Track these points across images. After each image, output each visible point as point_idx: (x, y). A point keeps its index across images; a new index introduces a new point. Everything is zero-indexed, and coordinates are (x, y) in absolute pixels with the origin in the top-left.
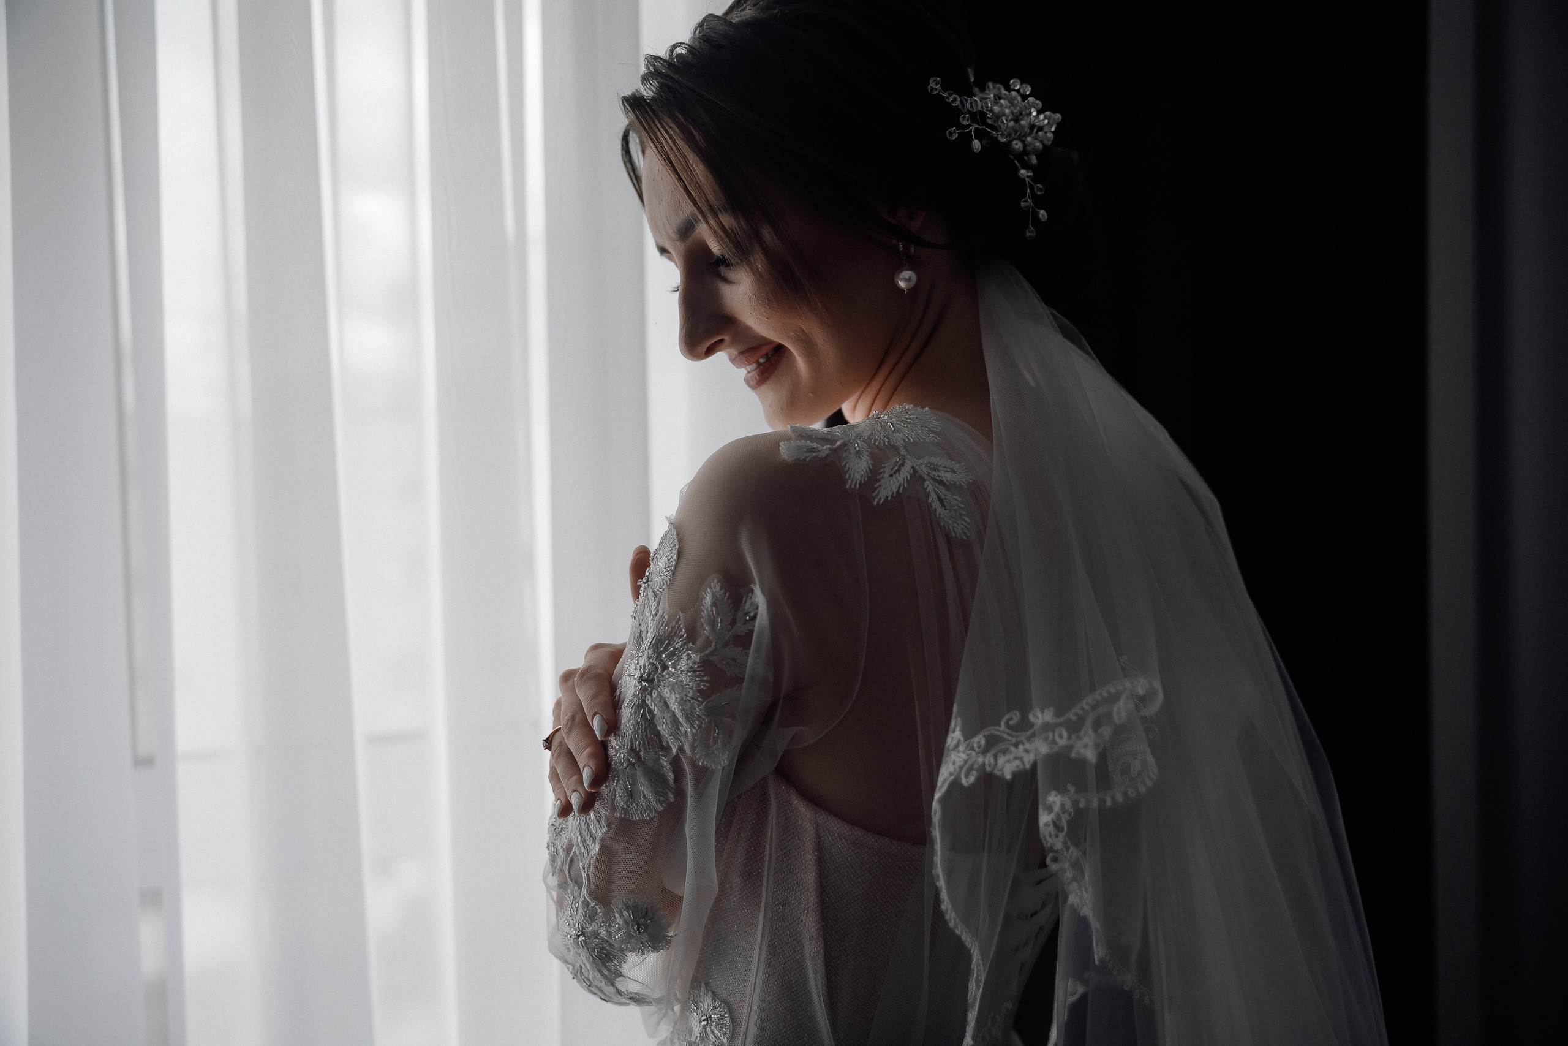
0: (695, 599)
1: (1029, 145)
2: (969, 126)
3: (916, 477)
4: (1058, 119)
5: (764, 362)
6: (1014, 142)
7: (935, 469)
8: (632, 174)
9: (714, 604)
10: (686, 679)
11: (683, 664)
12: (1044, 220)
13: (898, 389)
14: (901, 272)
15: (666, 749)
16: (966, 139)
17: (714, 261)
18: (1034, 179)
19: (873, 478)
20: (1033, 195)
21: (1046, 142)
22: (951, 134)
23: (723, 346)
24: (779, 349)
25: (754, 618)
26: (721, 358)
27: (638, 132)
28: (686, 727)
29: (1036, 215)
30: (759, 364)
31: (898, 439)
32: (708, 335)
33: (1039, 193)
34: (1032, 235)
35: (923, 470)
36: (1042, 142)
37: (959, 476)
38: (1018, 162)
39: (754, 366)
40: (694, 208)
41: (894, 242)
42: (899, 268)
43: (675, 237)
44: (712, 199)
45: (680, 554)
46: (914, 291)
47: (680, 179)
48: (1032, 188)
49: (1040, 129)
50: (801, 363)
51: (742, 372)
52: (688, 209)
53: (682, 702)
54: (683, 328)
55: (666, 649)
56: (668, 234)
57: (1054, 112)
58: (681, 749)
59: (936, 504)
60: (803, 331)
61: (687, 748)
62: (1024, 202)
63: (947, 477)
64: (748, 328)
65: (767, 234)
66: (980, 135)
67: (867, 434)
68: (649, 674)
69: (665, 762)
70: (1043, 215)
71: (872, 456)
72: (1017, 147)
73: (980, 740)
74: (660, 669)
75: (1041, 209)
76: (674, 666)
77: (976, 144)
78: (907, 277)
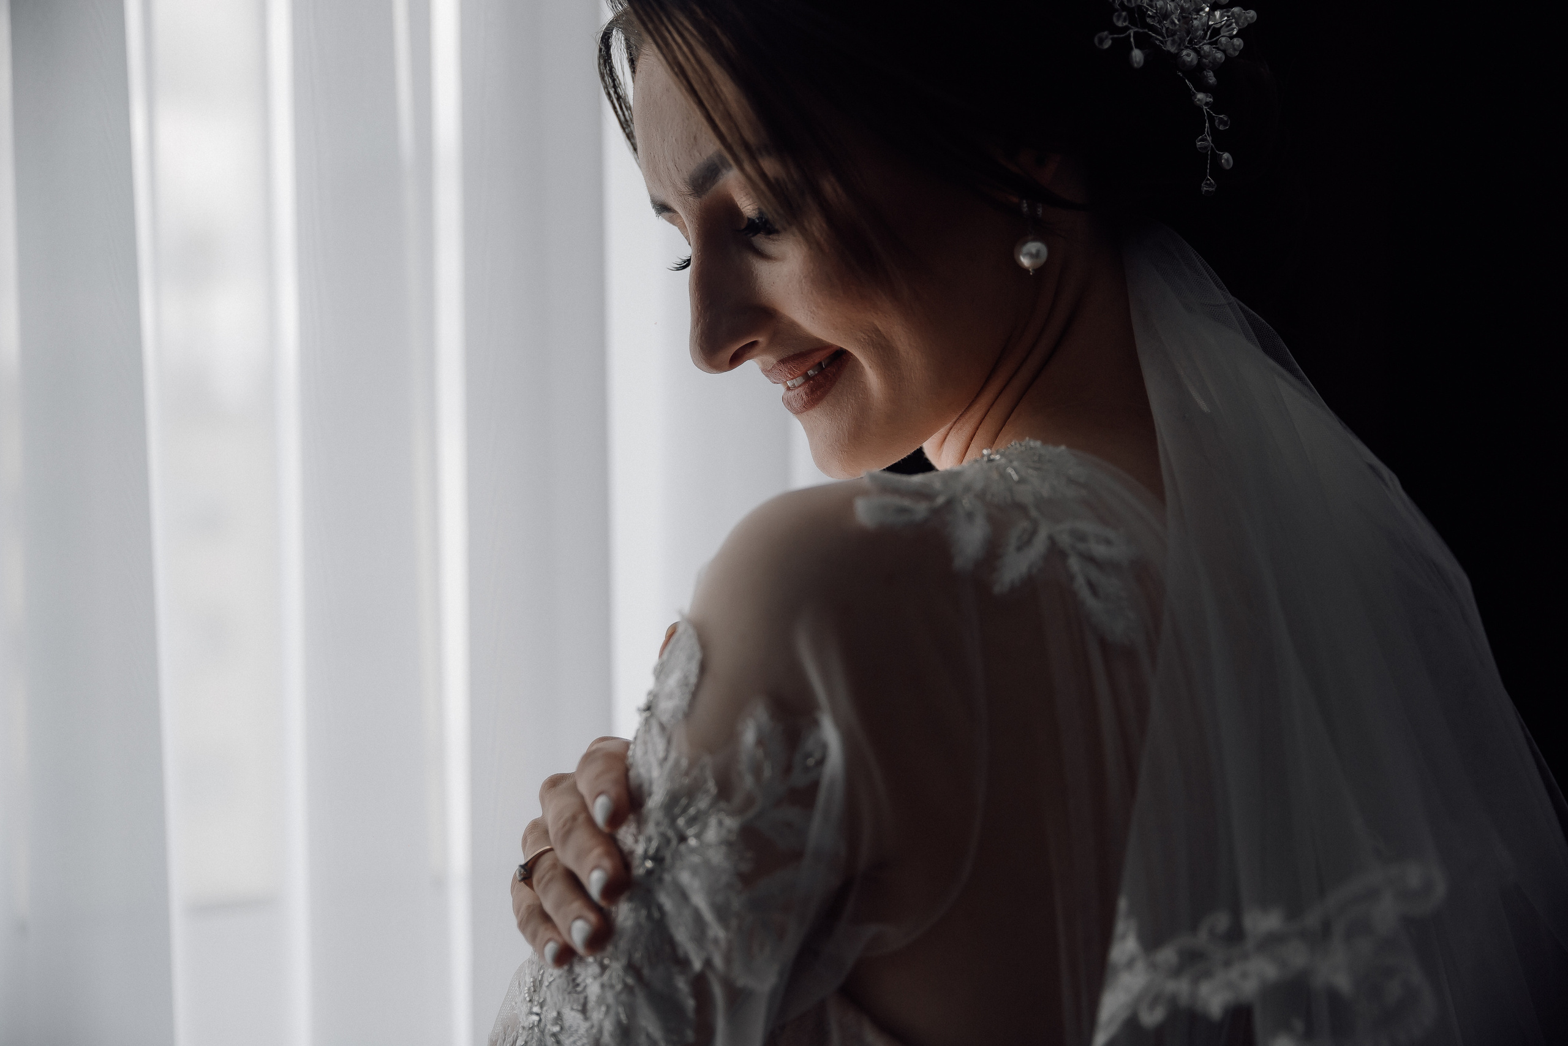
0: (729, 735)
1: (1206, 56)
2: (1126, 29)
3: (1055, 553)
4: (1252, 18)
5: (816, 375)
6: (1184, 53)
7: (1082, 537)
8: (612, 92)
9: (760, 742)
10: (717, 857)
11: (712, 834)
12: (1228, 168)
13: (1013, 414)
14: (1025, 243)
15: (683, 963)
16: (1122, 48)
17: (743, 227)
18: (1214, 106)
19: (992, 553)
20: (1214, 130)
21: (1230, 51)
22: (1101, 41)
23: (756, 351)
24: (839, 358)
25: (821, 762)
26: (751, 368)
27: (625, 31)
28: (717, 931)
29: (1216, 159)
30: (807, 378)
31: (1024, 494)
32: (735, 334)
33: (1221, 128)
34: (1211, 189)
35: (1065, 540)
36: (1224, 51)
37: (1116, 551)
38: (1189, 81)
39: (799, 381)
40: (722, 148)
41: (1015, 200)
42: (1020, 239)
43: (685, 189)
44: (749, 135)
45: (703, 668)
46: (1040, 271)
47: (700, 103)
48: (1212, 120)
49: (1216, 32)
50: (872, 378)
51: (780, 389)
52: (710, 147)
53: (711, 892)
54: (697, 324)
55: (685, 810)
56: (674, 185)
57: (1246, 8)
58: (708, 963)
59: (1085, 593)
60: (878, 330)
61: (718, 962)
62: (1200, 141)
63: (1100, 550)
64: (793, 325)
65: (829, 187)
66: (1143, 42)
67: (978, 486)
68: (658, 850)
69: (682, 984)
70: (1227, 160)
71: (990, 519)
72: (1189, 59)
73: (1168, 955)
74: (674, 842)
75: (1225, 151)
76: (698, 836)
77: (1137, 55)
78: (1034, 251)
